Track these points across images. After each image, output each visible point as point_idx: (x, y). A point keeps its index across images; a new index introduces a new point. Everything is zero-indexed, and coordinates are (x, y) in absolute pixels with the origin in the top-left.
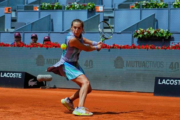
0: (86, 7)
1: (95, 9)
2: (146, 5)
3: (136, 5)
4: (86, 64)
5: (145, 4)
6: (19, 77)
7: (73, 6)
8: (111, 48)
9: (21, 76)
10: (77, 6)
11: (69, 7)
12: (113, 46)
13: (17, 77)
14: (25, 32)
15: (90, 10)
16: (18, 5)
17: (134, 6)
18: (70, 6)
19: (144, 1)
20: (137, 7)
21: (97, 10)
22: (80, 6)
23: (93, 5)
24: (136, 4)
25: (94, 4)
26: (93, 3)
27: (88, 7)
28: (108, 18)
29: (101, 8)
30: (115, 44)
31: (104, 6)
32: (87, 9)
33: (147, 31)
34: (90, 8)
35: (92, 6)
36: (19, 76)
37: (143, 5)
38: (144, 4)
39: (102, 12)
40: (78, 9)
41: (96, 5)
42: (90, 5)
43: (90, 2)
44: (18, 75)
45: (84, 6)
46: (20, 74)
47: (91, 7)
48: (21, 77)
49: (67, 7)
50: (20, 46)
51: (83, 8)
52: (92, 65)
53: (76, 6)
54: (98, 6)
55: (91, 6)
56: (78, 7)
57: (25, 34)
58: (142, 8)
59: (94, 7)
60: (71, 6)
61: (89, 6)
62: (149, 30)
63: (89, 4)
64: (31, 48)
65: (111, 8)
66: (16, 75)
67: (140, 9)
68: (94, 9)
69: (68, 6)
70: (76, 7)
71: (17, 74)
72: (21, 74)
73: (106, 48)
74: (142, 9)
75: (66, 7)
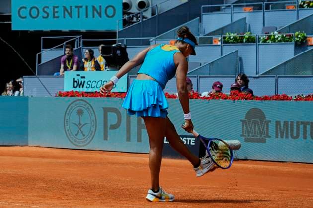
0: (292, 37)
1: (306, 41)
6: (192, 144)
7: (272, 37)
9: (194, 141)
10: (279, 37)
11: (266, 38)
13: (188, 143)
14: (200, 77)
15: (299, 43)
21: (309, 43)
22: (283, 37)
23: (302, 35)
25: (305, 34)
26: (303, 32)
27: (296, 38)
32: (293, 41)
34: (298, 39)
35: (302, 37)
36: (192, 141)
40: (280, 41)
41: (307, 35)
42: (298, 35)
43: (298, 31)
44: (190, 140)
45: (288, 37)
46: (192, 139)
47: (300, 38)
48: (194, 144)
49: (264, 38)
51: (288, 39)
53: (276, 37)
54: (311, 36)
55: (299, 36)
56: (279, 39)
57: (201, 79)
59: (305, 38)
60: (269, 37)
63: (297, 33)
64: (209, 100)
66: (187, 140)
68: (304, 41)
69: (264, 37)
70: (277, 38)
71: (189, 139)
72: (194, 139)
75: (262, 38)
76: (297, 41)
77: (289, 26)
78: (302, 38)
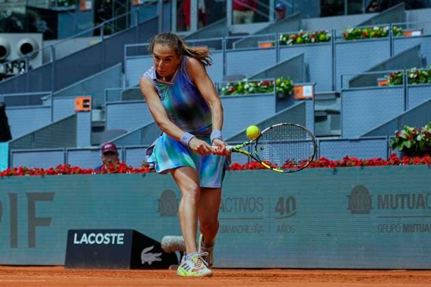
0: (272, 86)
1: (293, 93)
2: (418, 78)
3: (394, 78)
4: (279, 207)
5: (415, 76)
6: (118, 243)
7: (240, 87)
8: (339, 165)
9: (122, 239)
10: (250, 86)
11: (230, 90)
12: (345, 162)
13: (113, 243)
14: (126, 148)
15: (281, 96)
16: (108, 89)
17: (389, 81)
18: (232, 87)
19: (413, 67)
20: (396, 82)
21: (298, 96)
22: (257, 87)
23: (287, 83)
24: (392, 76)
25: (292, 82)
26: (289, 78)
27: (277, 88)
28: (325, 114)
29: (307, 91)
30: (350, 157)
31: (316, 84)
32: (274, 93)
33: (422, 131)
34: (281, 89)
35: (287, 85)
36: (119, 239)
37: (409, 78)
38: (412, 76)
39: (310, 99)
40: (253, 92)
41: (294, 82)
42: (281, 82)
43: (280, 77)
44: (116, 238)
45: (266, 87)
46: (120, 235)
47: (283, 87)
48: (122, 243)
49: (226, 90)
50: (119, 170)
51: (264, 90)
52: (294, 208)
53: (246, 86)
54: (302, 84)
55: (283, 85)
56: (251, 89)
57: (128, 151)
58: (409, 83)
59: (291, 87)
60: (235, 88)
61: (279, 86)
62: (428, 129)
63: (279, 80)
65: (331, 92)
66: (111, 238)
67: (404, 85)
68: (290, 93)
69: (227, 87)
70: (248, 89)
71: (114, 235)
72: (123, 235)
73: (327, 166)
74: (407, 85)
75: (223, 89)
76: (280, 92)
77: (266, 72)
78: (286, 87)
